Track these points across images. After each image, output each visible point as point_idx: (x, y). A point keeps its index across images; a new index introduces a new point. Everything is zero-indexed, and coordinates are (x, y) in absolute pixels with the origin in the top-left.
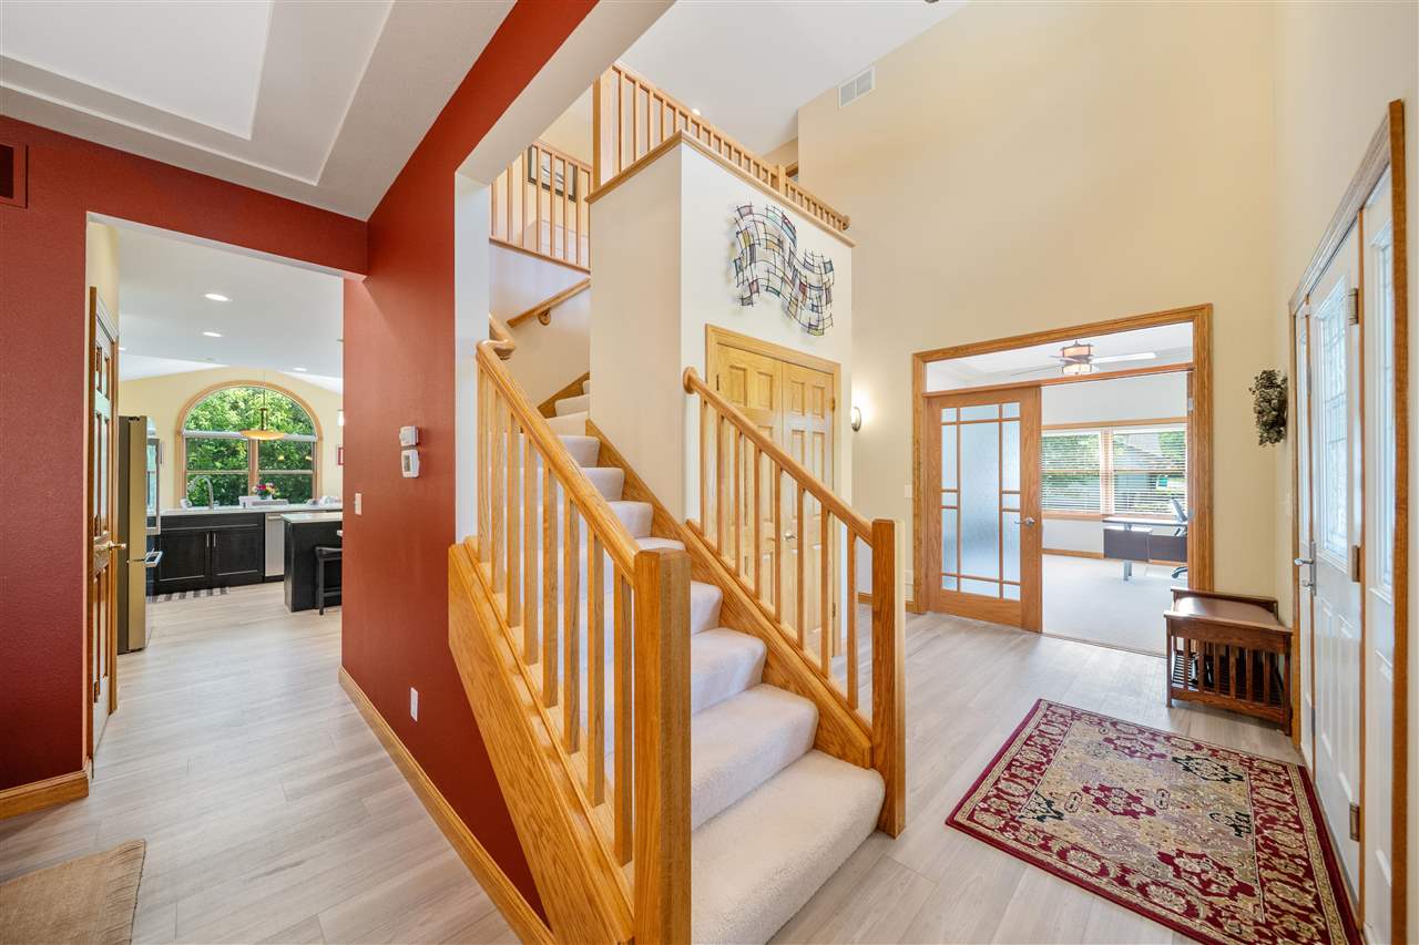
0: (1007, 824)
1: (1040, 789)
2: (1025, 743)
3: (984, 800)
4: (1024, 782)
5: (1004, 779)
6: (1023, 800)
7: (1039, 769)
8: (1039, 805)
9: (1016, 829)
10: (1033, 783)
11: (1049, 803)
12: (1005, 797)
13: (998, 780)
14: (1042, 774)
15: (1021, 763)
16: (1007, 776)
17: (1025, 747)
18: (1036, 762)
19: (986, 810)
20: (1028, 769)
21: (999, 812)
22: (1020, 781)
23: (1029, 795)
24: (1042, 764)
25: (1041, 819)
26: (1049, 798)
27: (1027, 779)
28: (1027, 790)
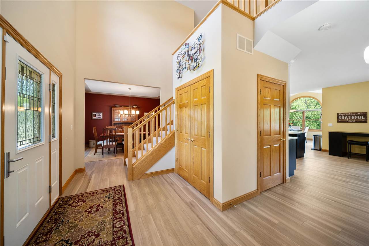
0: (115, 189)
1: (112, 200)
2: (123, 211)
3: (121, 191)
4: (116, 199)
5: (121, 197)
6: (114, 195)
7: (115, 205)
8: (111, 196)
9: (113, 190)
10: (115, 200)
11: (109, 198)
12: (118, 194)
13: (121, 196)
14: (114, 204)
15: (120, 203)
16: (121, 198)
17: (122, 209)
18: (117, 206)
19: (119, 189)
20: (118, 203)
21: (117, 190)
22: (118, 199)
23: (114, 197)
24: (115, 207)
25: (109, 194)
26: (110, 199)
27: (116, 200)
28: (115, 198)
